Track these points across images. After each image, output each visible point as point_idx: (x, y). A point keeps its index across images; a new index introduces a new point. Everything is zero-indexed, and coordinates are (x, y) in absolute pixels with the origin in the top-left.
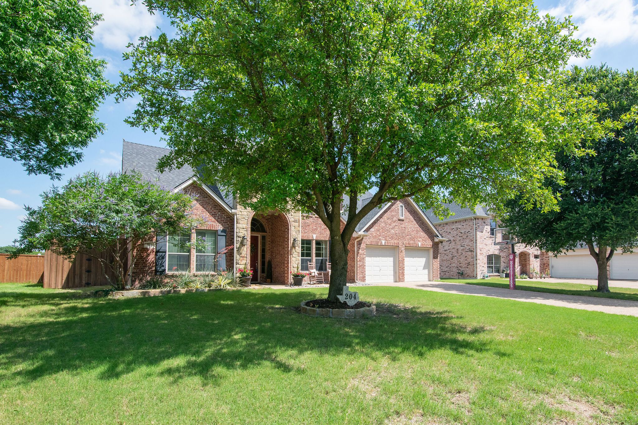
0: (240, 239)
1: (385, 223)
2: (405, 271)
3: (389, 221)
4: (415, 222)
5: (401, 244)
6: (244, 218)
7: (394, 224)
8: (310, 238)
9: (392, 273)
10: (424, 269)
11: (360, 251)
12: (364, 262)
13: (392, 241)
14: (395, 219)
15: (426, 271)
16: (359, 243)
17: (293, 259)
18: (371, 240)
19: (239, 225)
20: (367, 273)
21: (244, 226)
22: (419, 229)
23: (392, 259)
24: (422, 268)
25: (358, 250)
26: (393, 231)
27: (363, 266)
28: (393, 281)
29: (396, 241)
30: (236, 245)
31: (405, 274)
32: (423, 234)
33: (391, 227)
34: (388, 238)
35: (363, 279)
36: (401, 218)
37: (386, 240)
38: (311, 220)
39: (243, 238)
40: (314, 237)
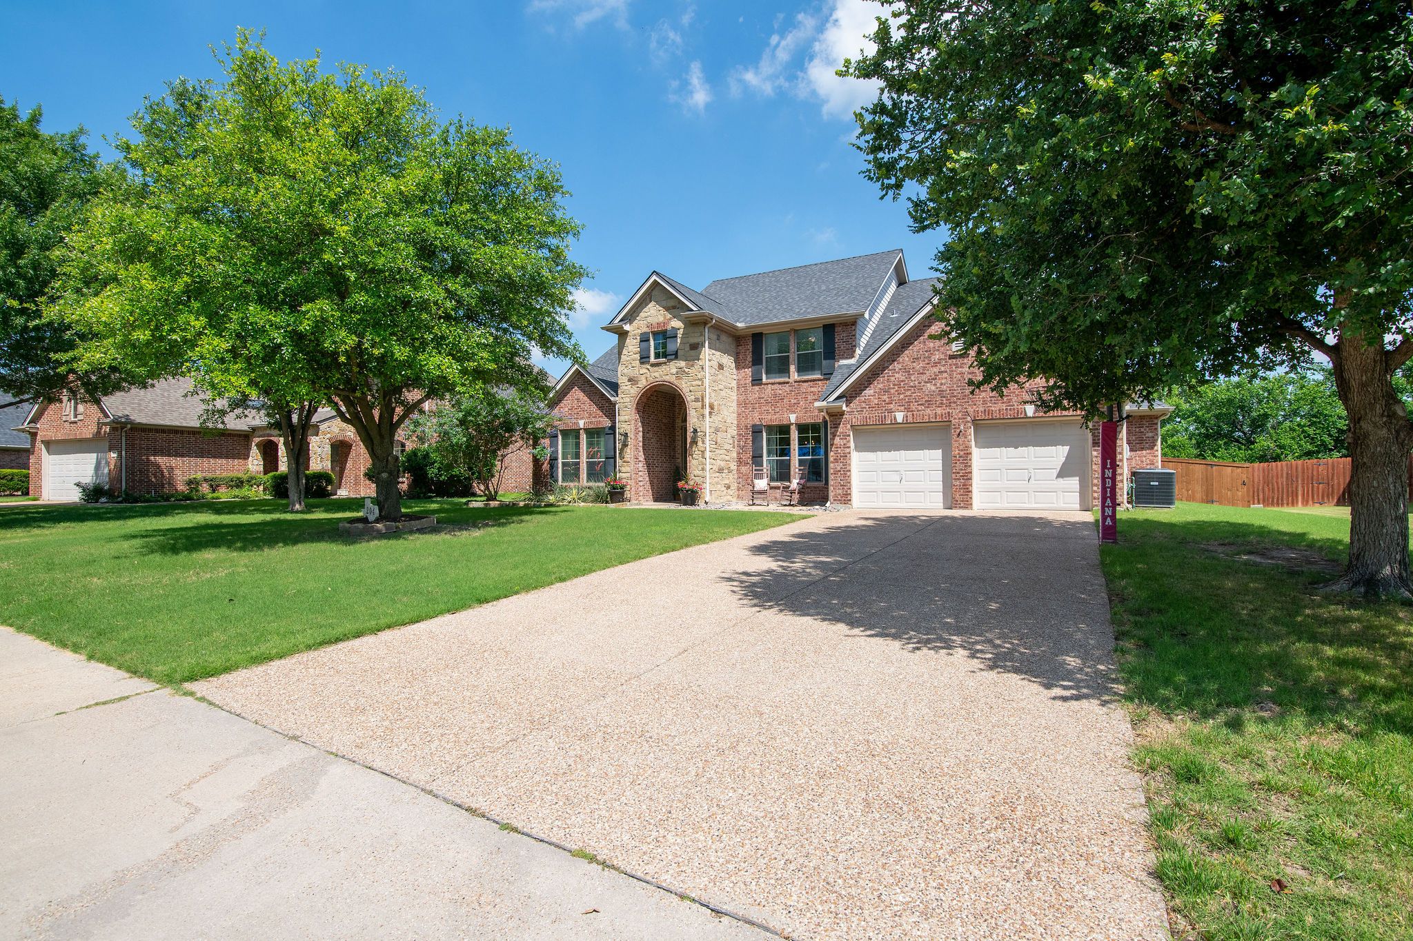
0: (623, 438)
1: (907, 371)
2: (973, 482)
3: (919, 366)
5: (956, 413)
6: (625, 408)
7: (936, 370)
8: (785, 422)
9: (938, 486)
10: (1062, 474)
11: (837, 440)
12: (845, 464)
13: (928, 411)
14: (937, 357)
15: (1074, 483)
16: (835, 425)
18: (866, 413)
19: (621, 418)
20: (856, 486)
21: (627, 418)
23: (937, 454)
24: (1055, 473)
25: (833, 439)
26: (931, 387)
27: (846, 473)
28: (942, 505)
29: (939, 411)
30: (618, 446)
31: (974, 488)
33: (925, 378)
34: (914, 406)
35: (846, 499)
36: (956, 350)
37: (908, 410)
38: (787, 388)
39: (626, 435)
40: (793, 418)
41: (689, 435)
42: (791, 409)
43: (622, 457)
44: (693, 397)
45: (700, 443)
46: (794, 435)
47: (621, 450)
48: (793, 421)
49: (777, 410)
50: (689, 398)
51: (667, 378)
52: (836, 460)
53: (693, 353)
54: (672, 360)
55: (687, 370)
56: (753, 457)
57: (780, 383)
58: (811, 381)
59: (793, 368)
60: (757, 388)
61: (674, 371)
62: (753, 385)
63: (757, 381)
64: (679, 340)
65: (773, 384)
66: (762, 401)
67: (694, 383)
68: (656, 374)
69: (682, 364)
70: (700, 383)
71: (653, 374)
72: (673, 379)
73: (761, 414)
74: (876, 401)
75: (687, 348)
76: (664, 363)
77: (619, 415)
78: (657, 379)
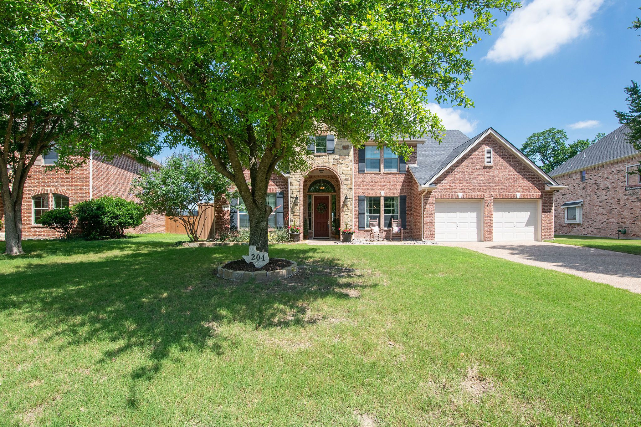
0: (293, 200)
1: (463, 172)
2: (494, 228)
3: (469, 170)
4: (510, 168)
5: (486, 195)
6: (296, 180)
7: (477, 173)
8: (378, 195)
9: (475, 230)
10: (527, 225)
11: (428, 206)
12: (432, 219)
13: (474, 193)
14: (478, 167)
15: (531, 229)
16: (427, 198)
17: (345, 216)
18: (443, 193)
19: (292, 187)
20: (436, 230)
21: (297, 187)
22: (517, 175)
23: (475, 214)
24: (524, 224)
25: (425, 205)
26: (475, 181)
27: (432, 223)
28: (476, 240)
29: (479, 193)
30: (290, 205)
31: (494, 231)
32: (524, 182)
33: (472, 177)
34: (467, 190)
35: (432, 237)
36: (487, 164)
37: (464, 192)
38: (379, 176)
39: (296, 199)
40: (383, 193)
41: (342, 199)
42: (382, 188)
43: (293, 212)
44: (344, 178)
45: (349, 205)
46: (382, 202)
47: (292, 208)
48: (383, 195)
49: (373, 188)
50: (342, 178)
51: (327, 165)
52: (427, 217)
53: (345, 151)
54: (330, 154)
55: (341, 161)
56: (359, 214)
57: (375, 174)
58: (392, 174)
59: (382, 166)
60: (361, 175)
61: (332, 161)
62: (359, 174)
63: (361, 172)
64: (335, 143)
65: (371, 174)
66: (364, 183)
67: (346, 169)
68: (319, 162)
69: (338, 157)
70: (349, 169)
71: (316, 162)
72: (331, 166)
73: (363, 190)
74: (448, 187)
75: (341, 148)
76: (326, 155)
77: (291, 185)
78: (320, 165)
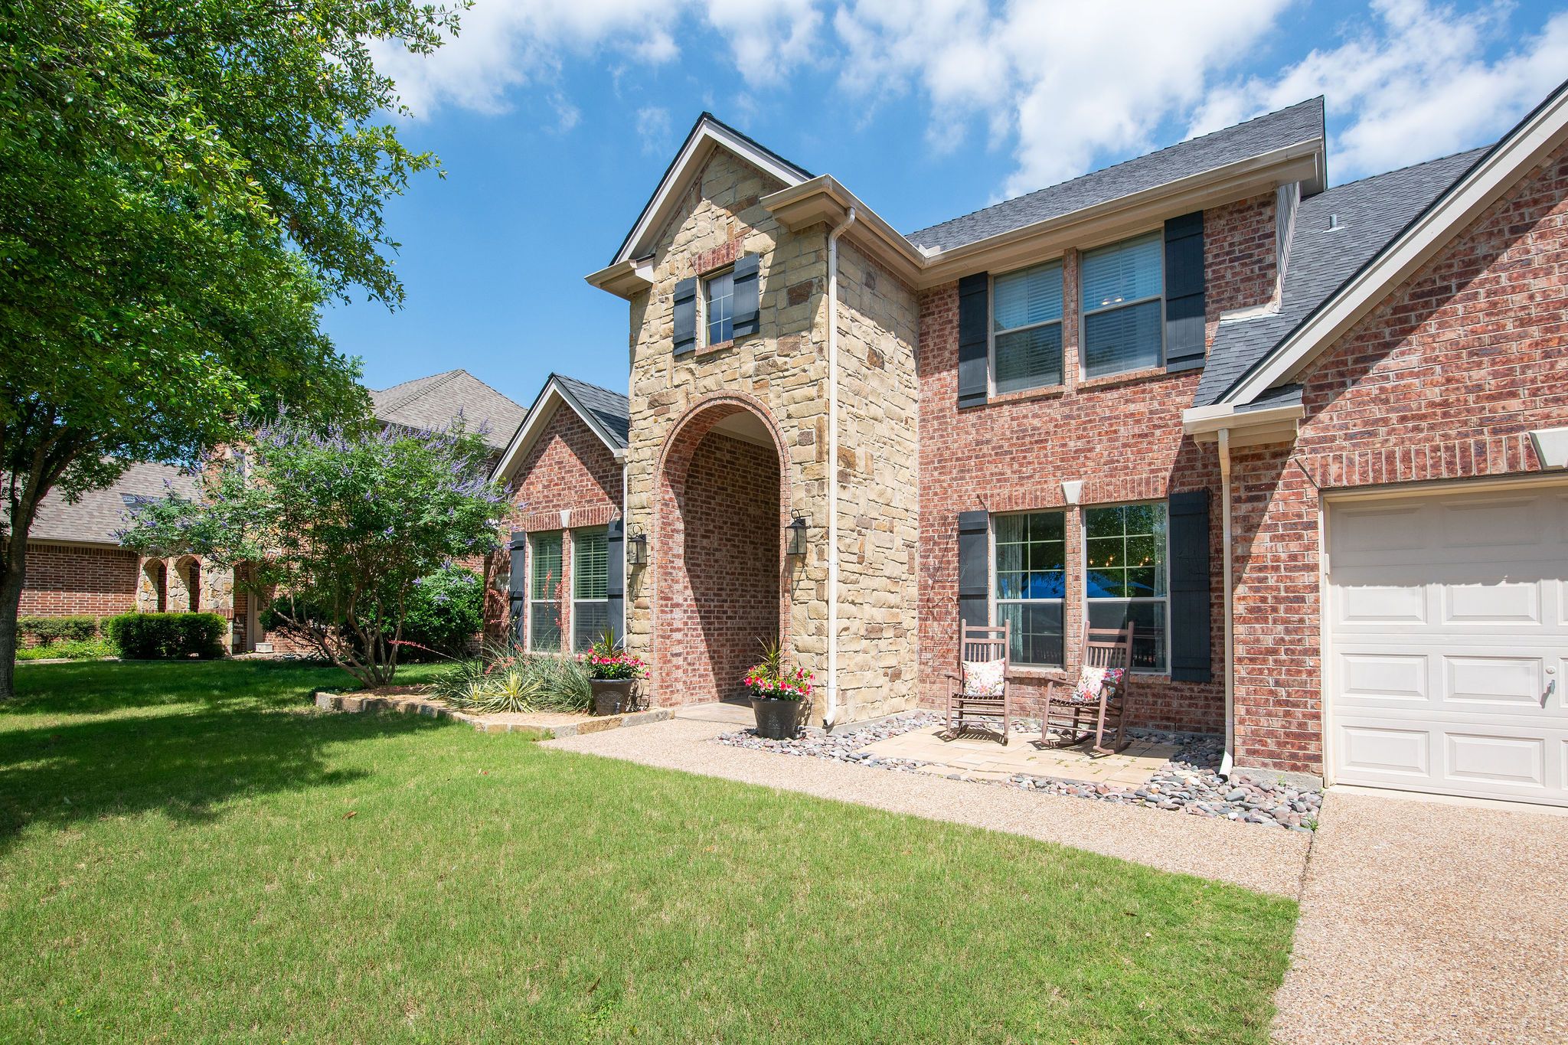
0: (635, 548)
6: (643, 471)
8: (1050, 503)
11: (1262, 544)
16: (1254, 488)
17: (797, 610)
19: (634, 500)
25: (1242, 538)
27: (1297, 658)
30: (627, 570)
38: (1055, 410)
39: (641, 540)
40: (1073, 491)
41: (786, 537)
42: (1068, 466)
43: (634, 597)
44: (795, 433)
45: (812, 559)
46: (1077, 537)
47: (633, 577)
48: (1073, 498)
49: (1027, 471)
50: (785, 436)
51: (732, 388)
52: (1257, 614)
53: (797, 311)
54: (745, 338)
55: (780, 360)
56: (962, 597)
57: (1034, 400)
58: (1127, 384)
59: (1072, 356)
60: (972, 417)
61: (750, 366)
62: (961, 411)
63: (971, 399)
64: (762, 285)
65: (1015, 403)
66: (986, 449)
67: (799, 394)
68: (710, 382)
69: (770, 345)
70: (813, 391)
71: (701, 383)
72: (744, 388)
73: (982, 482)
74: (1435, 394)
75: (783, 299)
76: (729, 349)
77: (629, 492)
78: (711, 395)
